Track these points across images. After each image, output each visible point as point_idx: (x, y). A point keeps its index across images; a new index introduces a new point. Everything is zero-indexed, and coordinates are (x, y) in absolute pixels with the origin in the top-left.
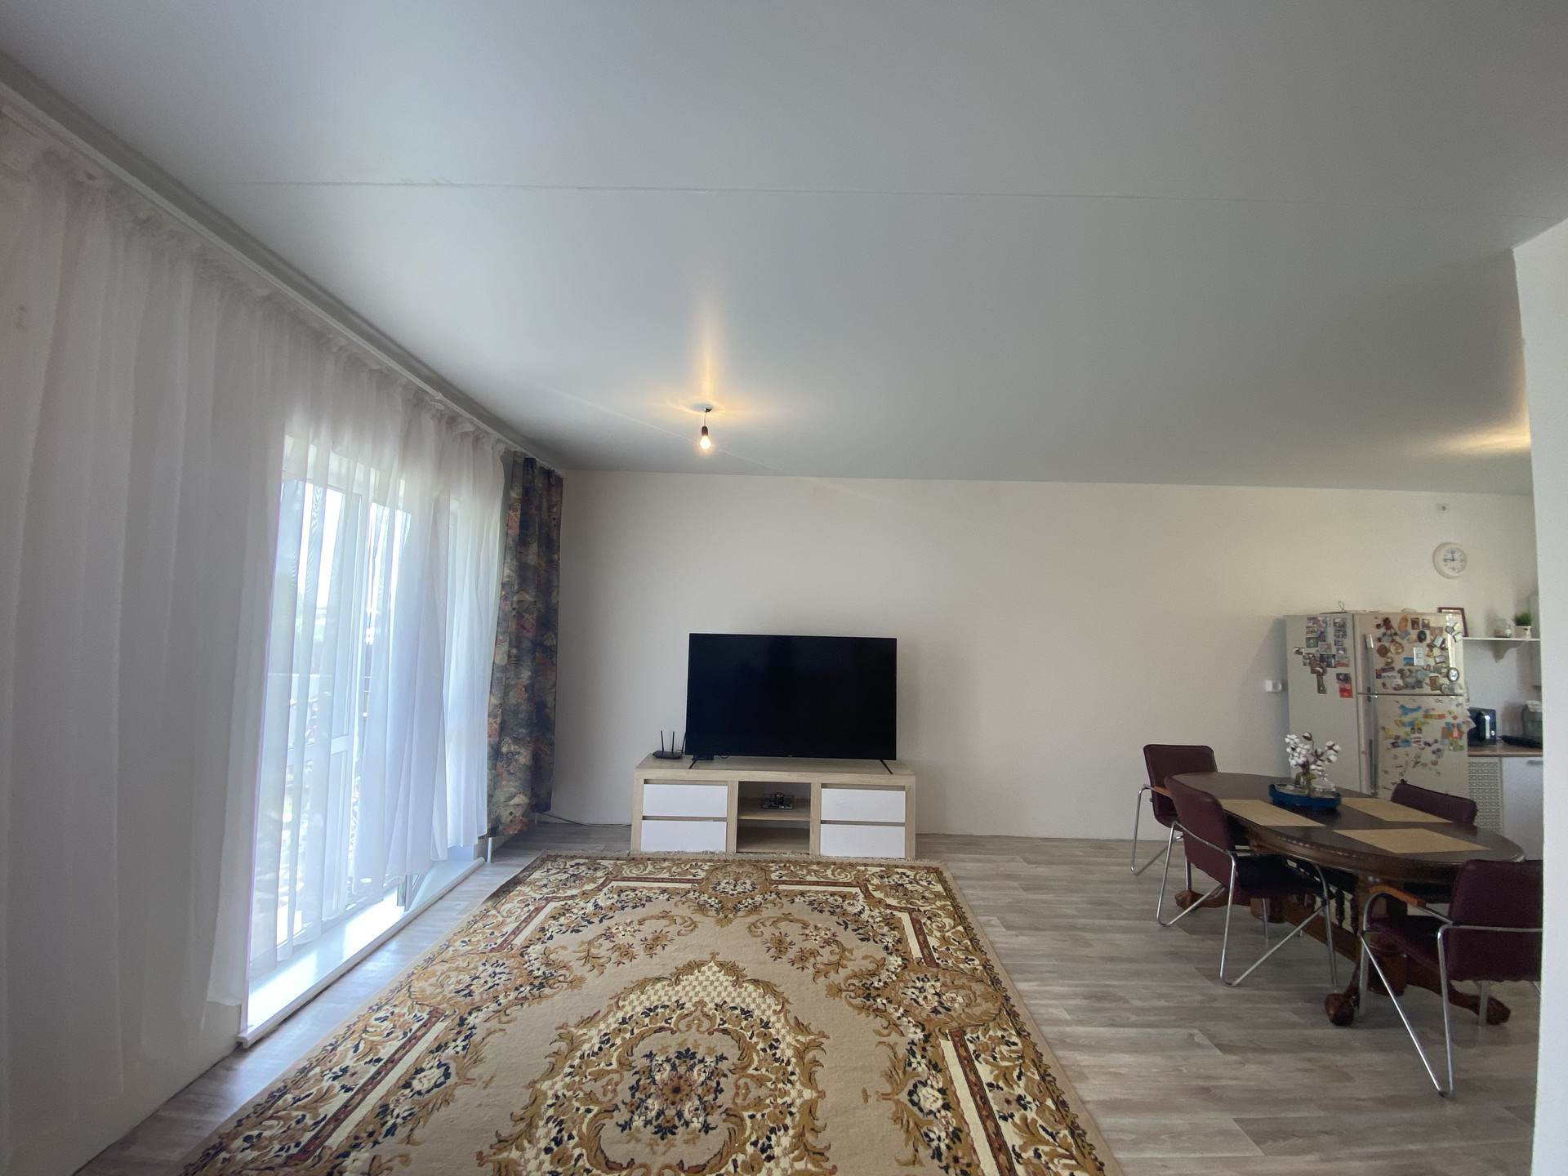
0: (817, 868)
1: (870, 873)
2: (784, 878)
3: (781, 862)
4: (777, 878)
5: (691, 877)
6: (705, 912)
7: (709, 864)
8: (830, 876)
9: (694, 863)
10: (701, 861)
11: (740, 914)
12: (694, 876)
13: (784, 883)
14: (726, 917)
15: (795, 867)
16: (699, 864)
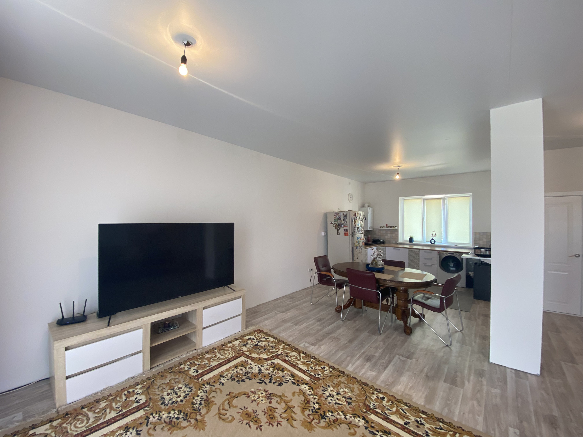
0: (210, 356)
1: (237, 345)
2: (200, 371)
3: (186, 362)
4: (195, 374)
5: (135, 405)
6: (179, 426)
7: (139, 386)
8: (222, 357)
9: (126, 392)
10: (130, 387)
11: (203, 411)
12: (137, 402)
13: (203, 374)
14: (196, 420)
15: (198, 361)
16: (131, 390)
